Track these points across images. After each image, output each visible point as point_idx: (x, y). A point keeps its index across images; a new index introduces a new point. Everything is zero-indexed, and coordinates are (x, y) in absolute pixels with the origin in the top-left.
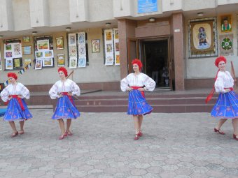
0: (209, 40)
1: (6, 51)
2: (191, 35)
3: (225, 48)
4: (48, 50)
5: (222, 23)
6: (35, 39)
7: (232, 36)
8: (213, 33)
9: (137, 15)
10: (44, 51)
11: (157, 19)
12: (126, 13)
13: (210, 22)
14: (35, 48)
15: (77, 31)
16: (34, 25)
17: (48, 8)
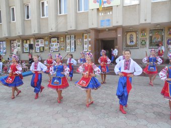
0: (135, 41)
1: (36, 43)
2: (126, 38)
3: (142, 45)
4: (56, 43)
6: (51, 38)
7: (146, 39)
9: (100, 27)
10: (54, 44)
11: (110, 30)
12: (95, 26)
13: (136, 32)
14: (50, 42)
15: (70, 34)
16: (50, 31)
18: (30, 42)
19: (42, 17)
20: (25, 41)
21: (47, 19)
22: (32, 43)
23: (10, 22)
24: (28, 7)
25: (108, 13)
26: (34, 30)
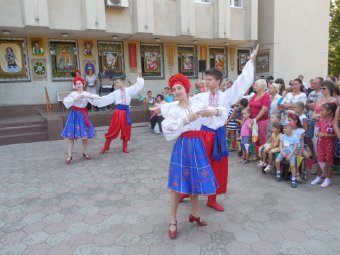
0: (19, 63)
3: (38, 73)
5: (33, 45)
7: (44, 60)
8: (23, 56)
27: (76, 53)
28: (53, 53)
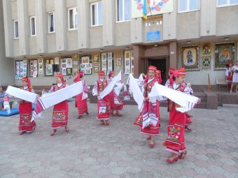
0: (194, 60)
1: (62, 63)
2: (182, 56)
3: (205, 65)
4: (88, 63)
5: (204, 48)
6: (81, 56)
7: (210, 57)
8: (197, 55)
9: (146, 42)
10: (86, 64)
11: (160, 45)
12: (139, 41)
13: (195, 47)
14: (80, 62)
15: (107, 52)
16: (80, 47)
17: (89, 37)
18: (54, 62)
19: (70, 30)
20: (48, 61)
21: (76, 31)
22: (57, 63)
23: (29, 36)
24: (52, 16)
25: (158, 23)
26: (59, 46)
27: (234, 50)
28: (216, 52)
